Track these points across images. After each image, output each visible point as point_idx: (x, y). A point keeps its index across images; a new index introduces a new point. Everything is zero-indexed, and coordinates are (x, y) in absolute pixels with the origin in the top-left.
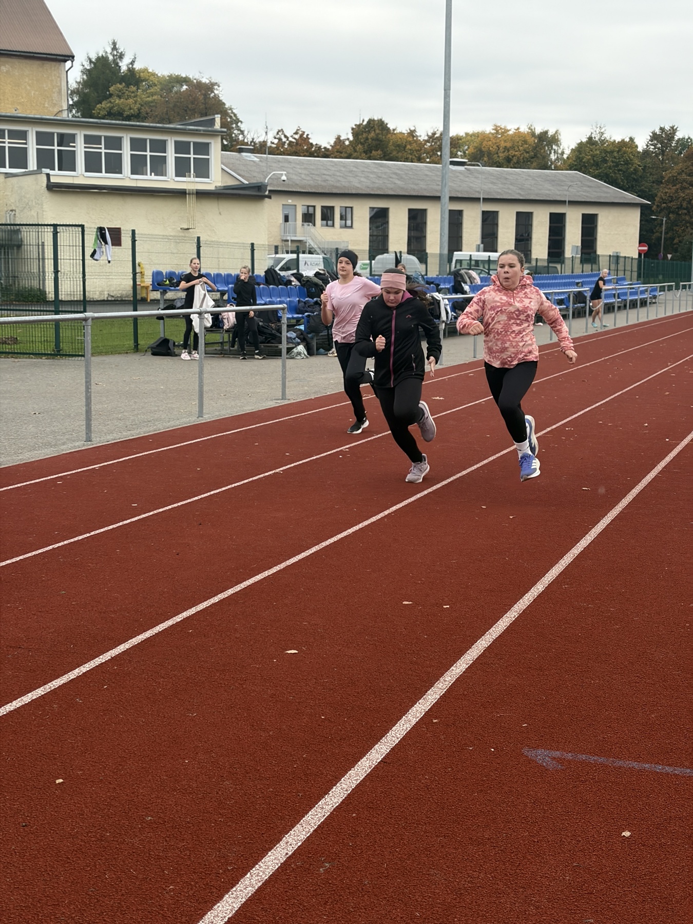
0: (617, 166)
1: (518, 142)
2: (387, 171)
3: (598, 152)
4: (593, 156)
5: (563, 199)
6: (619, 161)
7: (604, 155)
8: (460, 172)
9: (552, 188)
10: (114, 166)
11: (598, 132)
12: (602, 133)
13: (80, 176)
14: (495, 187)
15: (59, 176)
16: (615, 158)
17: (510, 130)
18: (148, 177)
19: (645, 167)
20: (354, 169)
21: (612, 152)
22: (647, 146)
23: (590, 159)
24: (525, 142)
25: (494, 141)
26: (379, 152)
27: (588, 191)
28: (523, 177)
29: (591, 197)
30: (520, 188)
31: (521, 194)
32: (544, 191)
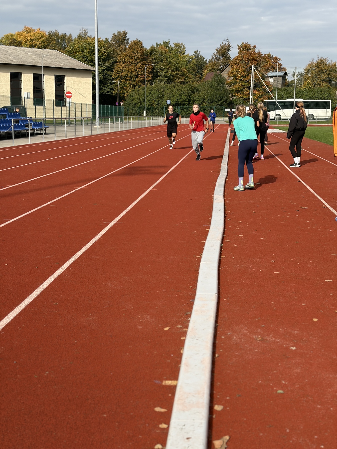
1: (38, 37)
3: (82, 44)
7: (85, 45)
9: (36, 58)
11: (83, 33)
17: (34, 30)
21: (90, 44)
24: (43, 37)
25: (25, 36)
27: (59, 62)
28: (18, 52)
29: (60, 65)
30: (14, 58)
31: (13, 61)
32: (30, 60)
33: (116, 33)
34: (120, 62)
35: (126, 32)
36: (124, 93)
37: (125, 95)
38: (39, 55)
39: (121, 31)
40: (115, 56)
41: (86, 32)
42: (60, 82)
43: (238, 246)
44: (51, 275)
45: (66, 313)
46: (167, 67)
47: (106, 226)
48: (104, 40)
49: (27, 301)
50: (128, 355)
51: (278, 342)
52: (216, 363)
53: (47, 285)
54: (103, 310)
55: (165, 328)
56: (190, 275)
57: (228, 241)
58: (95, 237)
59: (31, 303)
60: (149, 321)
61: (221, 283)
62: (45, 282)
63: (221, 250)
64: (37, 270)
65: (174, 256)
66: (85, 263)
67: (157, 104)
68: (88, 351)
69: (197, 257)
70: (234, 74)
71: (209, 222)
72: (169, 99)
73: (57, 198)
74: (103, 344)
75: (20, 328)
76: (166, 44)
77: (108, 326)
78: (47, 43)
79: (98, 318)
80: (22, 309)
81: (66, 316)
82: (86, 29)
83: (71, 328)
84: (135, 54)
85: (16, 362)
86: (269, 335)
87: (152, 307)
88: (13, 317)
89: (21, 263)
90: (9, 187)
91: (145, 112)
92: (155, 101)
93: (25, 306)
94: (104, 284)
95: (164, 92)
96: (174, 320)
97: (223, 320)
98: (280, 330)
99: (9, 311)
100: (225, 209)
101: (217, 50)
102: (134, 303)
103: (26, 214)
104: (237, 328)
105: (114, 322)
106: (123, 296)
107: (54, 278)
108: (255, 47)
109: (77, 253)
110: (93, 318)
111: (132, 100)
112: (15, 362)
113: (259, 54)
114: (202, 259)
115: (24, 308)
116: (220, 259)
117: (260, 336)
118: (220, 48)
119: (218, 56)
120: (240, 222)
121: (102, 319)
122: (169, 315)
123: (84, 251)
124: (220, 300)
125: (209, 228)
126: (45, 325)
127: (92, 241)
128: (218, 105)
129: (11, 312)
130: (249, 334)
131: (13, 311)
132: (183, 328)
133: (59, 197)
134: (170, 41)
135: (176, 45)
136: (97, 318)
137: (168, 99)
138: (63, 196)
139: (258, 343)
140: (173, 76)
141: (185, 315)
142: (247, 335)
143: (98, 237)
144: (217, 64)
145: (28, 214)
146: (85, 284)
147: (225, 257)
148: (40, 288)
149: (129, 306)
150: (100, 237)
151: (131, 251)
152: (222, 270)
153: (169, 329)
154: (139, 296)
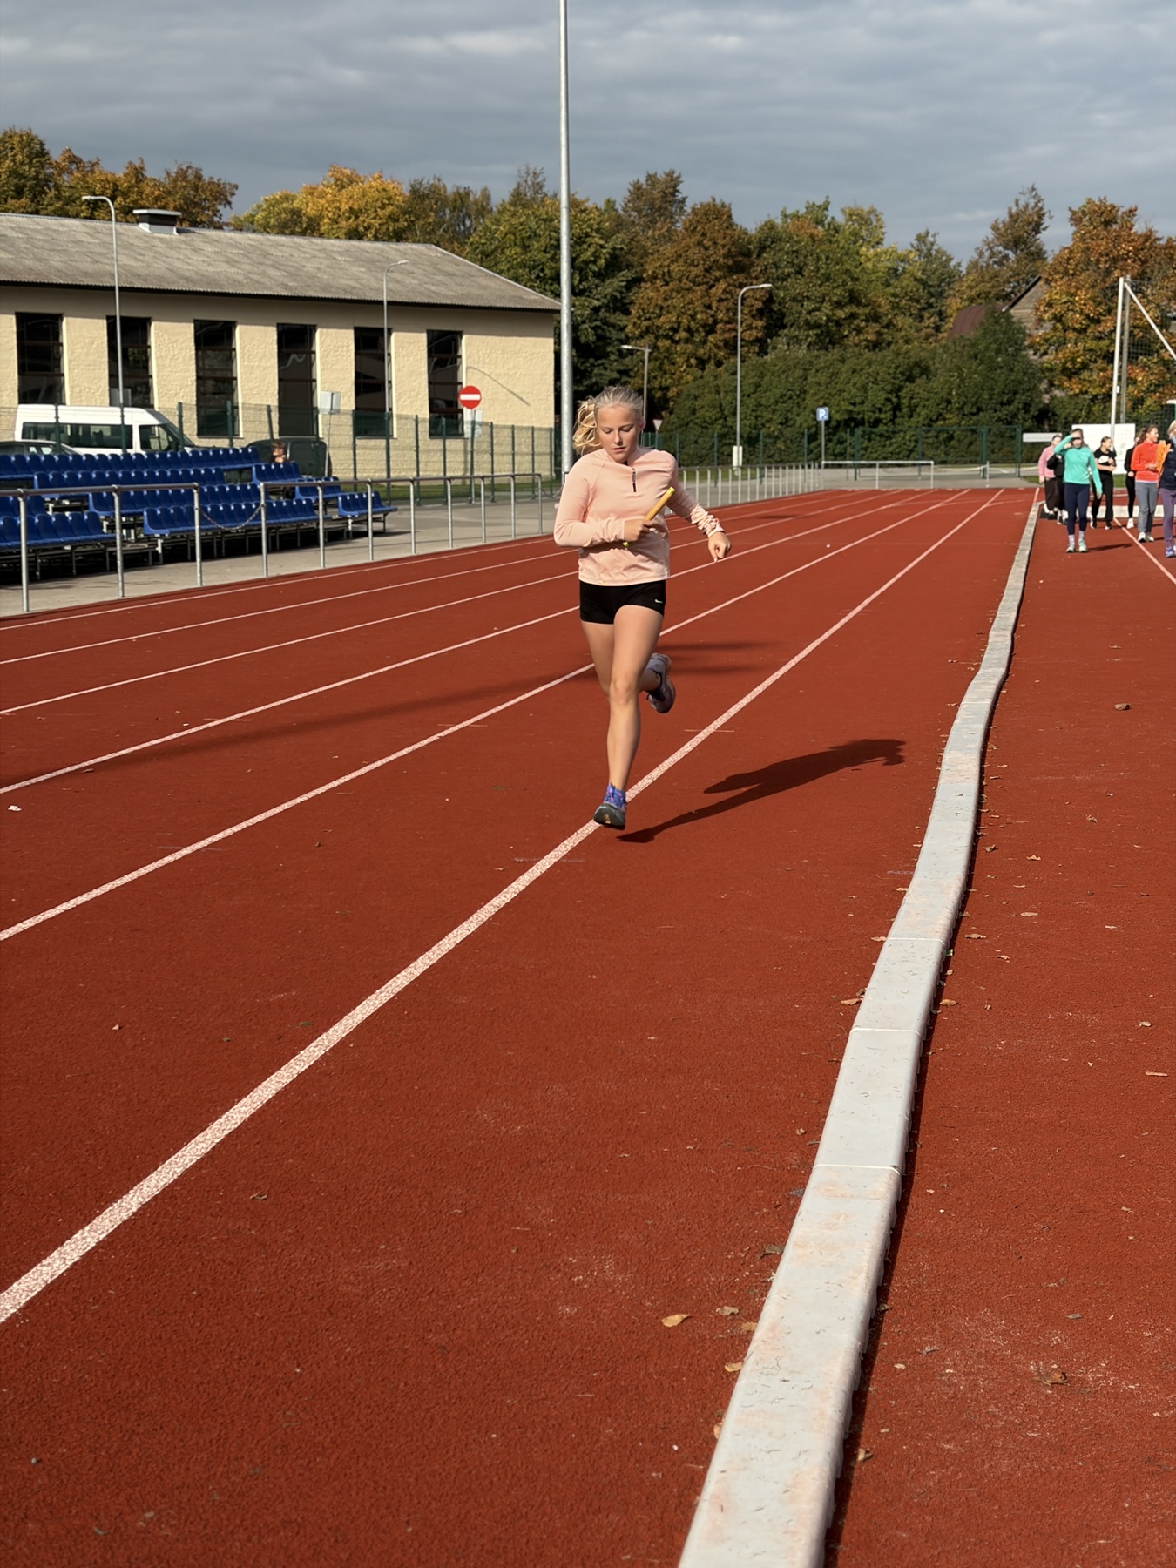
1: (376, 201)
3: (523, 220)
7: (533, 226)
8: (162, 238)
9: (367, 277)
19: (615, 248)
22: (624, 210)
24: (392, 201)
27: (444, 284)
28: (305, 253)
29: (446, 297)
30: (290, 274)
31: (286, 287)
32: (344, 282)
33: (643, 180)
34: (654, 278)
35: (675, 175)
36: (666, 389)
37: (670, 394)
38: (373, 262)
39: (661, 176)
40: (636, 258)
41: (538, 180)
42: (443, 353)
43: (1011, 960)
44: (272, 1074)
45: (288, 1240)
46: (816, 292)
47: (521, 874)
48: (602, 205)
49: (153, 1183)
50: (493, 1442)
51: (1131, 1395)
52: (855, 1493)
53: (248, 1116)
54: (434, 1228)
55: (666, 1315)
56: (806, 1079)
57: (975, 936)
58: (471, 919)
59: (168, 1192)
60: (607, 1285)
61: (924, 1118)
62: (244, 1100)
63: (941, 976)
64: (226, 1049)
65: (755, 997)
66: (410, 1025)
67: (781, 424)
68: (335, 1419)
69: (846, 1002)
70: (1058, 309)
71: (909, 858)
72: (825, 405)
73: (366, 765)
74: (402, 1384)
75: (96, 1301)
76: (817, 214)
77: (440, 1302)
78: (406, 224)
79: (411, 1263)
80: (125, 1216)
81: (285, 1253)
82: (538, 172)
83: (293, 1305)
84: (706, 249)
85: (39, 1461)
86: (1097, 1362)
87: (633, 1218)
88: (82, 1253)
89: (174, 1021)
90: (211, 724)
91: (737, 452)
92: (774, 411)
93: (140, 1203)
94: (463, 1115)
95: (806, 379)
96: (709, 1281)
97: (909, 1283)
98: (1142, 1336)
99: (73, 1226)
100: (980, 804)
101: (995, 228)
102: (563, 1198)
103: (244, 825)
104: (964, 1322)
105: (466, 1283)
106: (528, 1165)
107: (281, 1086)
108: (1131, 212)
109: (389, 983)
110: (387, 1265)
111: (694, 412)
112: (34, 1461)
113: (1148, 236)
114: (859, 1012)
115: (134, 1214)
116: (934, 1012)
117: (1055, 1366)
118: (1008, 219)
119: (1001, 248)
120: (1034, 857)
121: (423, 1267)
122: (695, 1255)
123: (417, 973)
124: (909, 1194)
125: (906, 884)
126: (194, 1293)
127: (455, 932)
128: (999, 420)
129: (80, 1231)
130: (1012, 1355)
131: (87, 1228)
132: (740, 1319)
133: (374, 762)
134: (829, 203)
135: (852, 215)
136: (404, 1264)
137: (821, 403)
138: (391, 758)
139: (1043, 1398)
140: (838, 324)
141: (759, 1256)
142: (1003, 1357)
143: (483, 917)
144: (995, 276)
145: (248, 827)
146: (391, 1114)
147: (954, 1002)
148: (215, 1126)
149: (543, 1211)
150: (488, 916)
151: (594, 977)
152: (934, 1059)
153: (684, 1320)
154: (589, 1167)
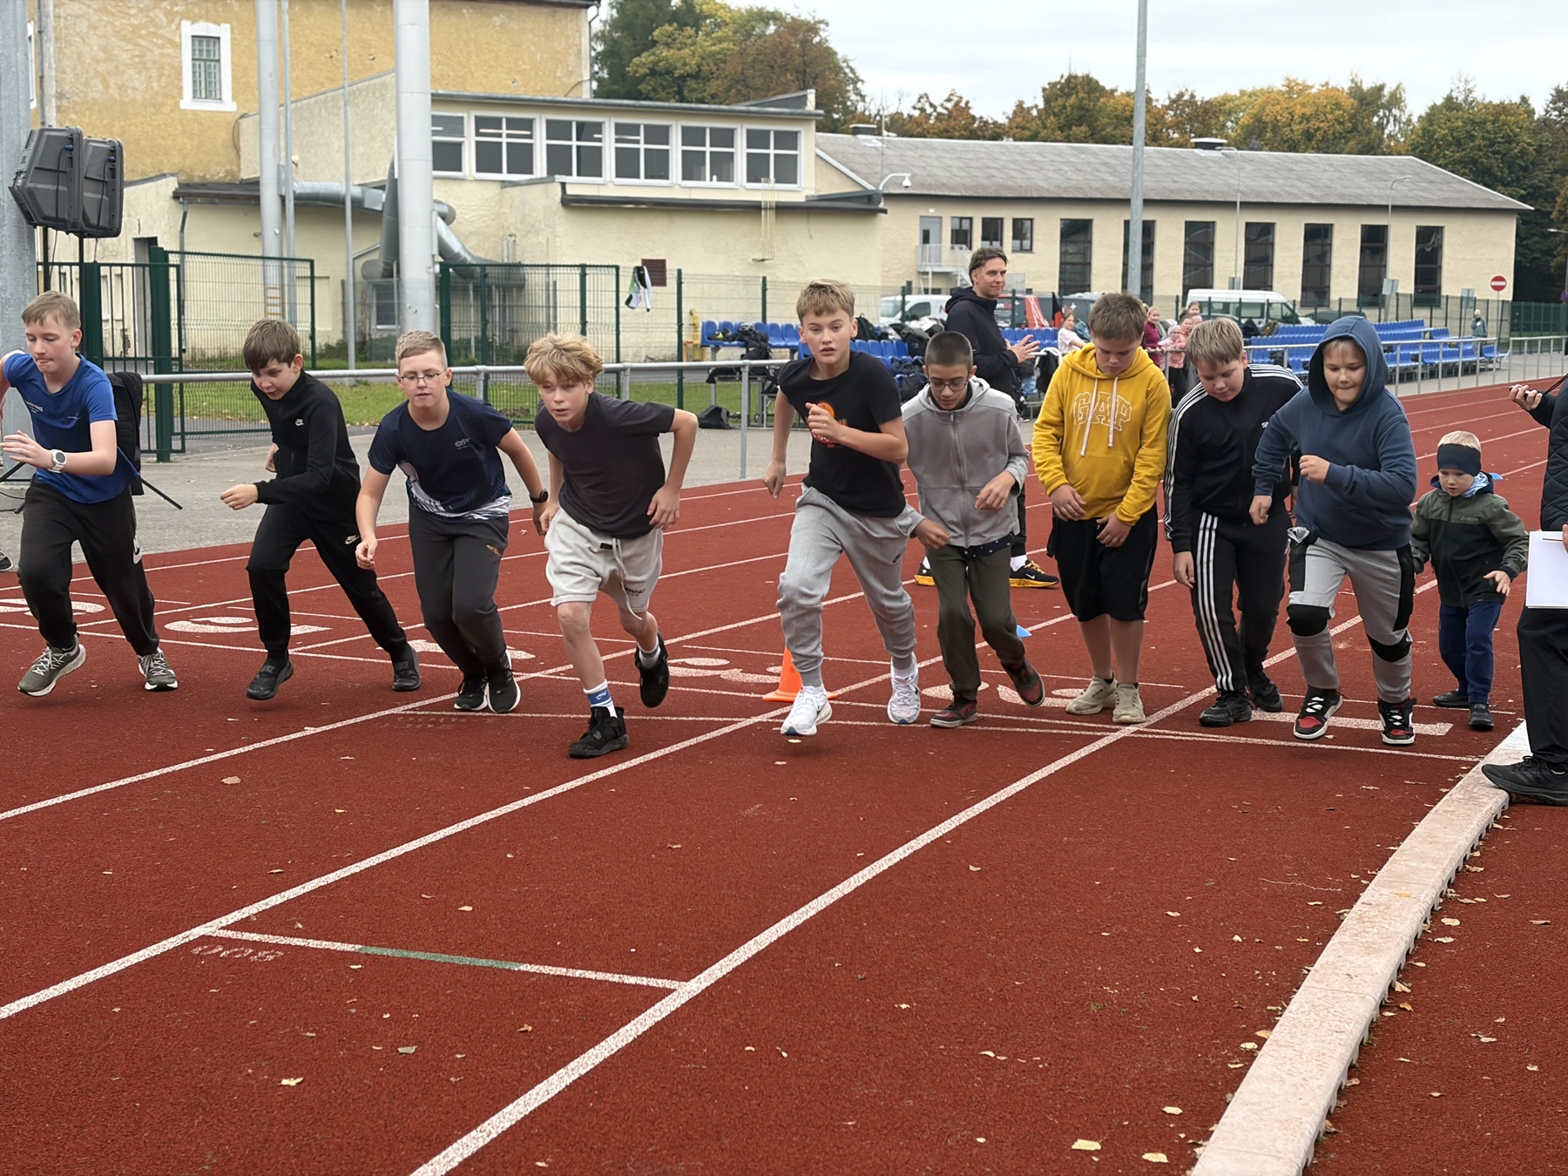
0: (1492, 145)
1: (1325, 106)
2: (1093, 160)
3: (1460, 124)
4: (1452, 130)
5: (1384, 203)
6: (1495, 138)
7: (1469, 128)
8: (1214, 160)
9: (1366, 185)
10: (658, 167)
11: (1461, 89)
12: (1470, 91)
13: (608, 184)
14: (1271, 184)
15: (580, 186)
16: (1488, 132)
17: (1312, 87)
18: (707, 183)
19: (1541, 146)
20: (1038, 158)
21: (1484, 122)
22: (1547, 112)
23: (1445, 135)
24: (1338, 106)
25: (1285, 105)
26: (1084, 128)
27: (1428, 190)
29: (1433, 200)
30: (1314, 186)
32: (1351, 190)
38: (1371, 173)
41: (1469, 87)
78: (1350, 125)
82: (1469, 79)
